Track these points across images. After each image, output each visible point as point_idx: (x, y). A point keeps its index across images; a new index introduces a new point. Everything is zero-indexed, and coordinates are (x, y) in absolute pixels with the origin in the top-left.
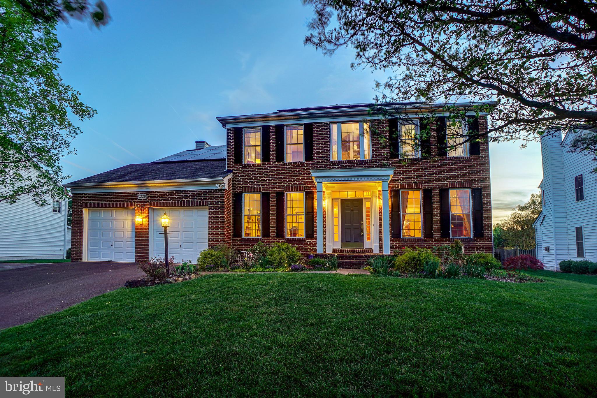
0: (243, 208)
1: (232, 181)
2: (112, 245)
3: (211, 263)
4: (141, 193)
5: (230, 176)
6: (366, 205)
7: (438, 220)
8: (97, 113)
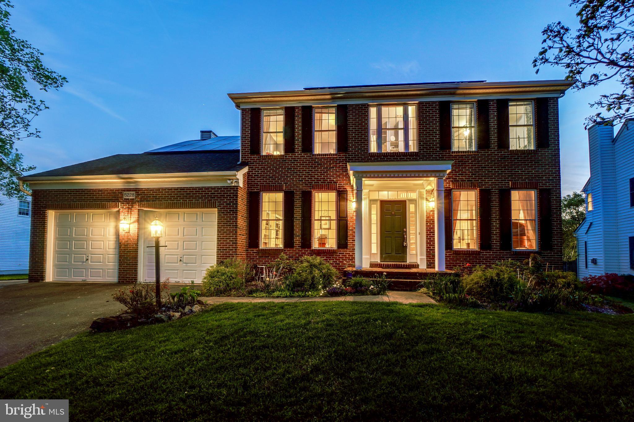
0: (261, 211)
1: (249, 177)
2: (87, 260)
3: (221, 284)
4: (127, 191)
5: (246, 170)
6: (411, 208)
7: (497, 228)
8: (67, 82)
